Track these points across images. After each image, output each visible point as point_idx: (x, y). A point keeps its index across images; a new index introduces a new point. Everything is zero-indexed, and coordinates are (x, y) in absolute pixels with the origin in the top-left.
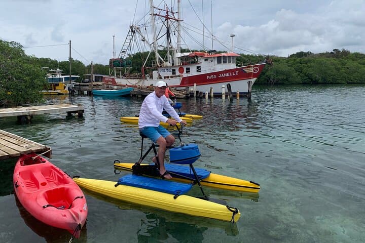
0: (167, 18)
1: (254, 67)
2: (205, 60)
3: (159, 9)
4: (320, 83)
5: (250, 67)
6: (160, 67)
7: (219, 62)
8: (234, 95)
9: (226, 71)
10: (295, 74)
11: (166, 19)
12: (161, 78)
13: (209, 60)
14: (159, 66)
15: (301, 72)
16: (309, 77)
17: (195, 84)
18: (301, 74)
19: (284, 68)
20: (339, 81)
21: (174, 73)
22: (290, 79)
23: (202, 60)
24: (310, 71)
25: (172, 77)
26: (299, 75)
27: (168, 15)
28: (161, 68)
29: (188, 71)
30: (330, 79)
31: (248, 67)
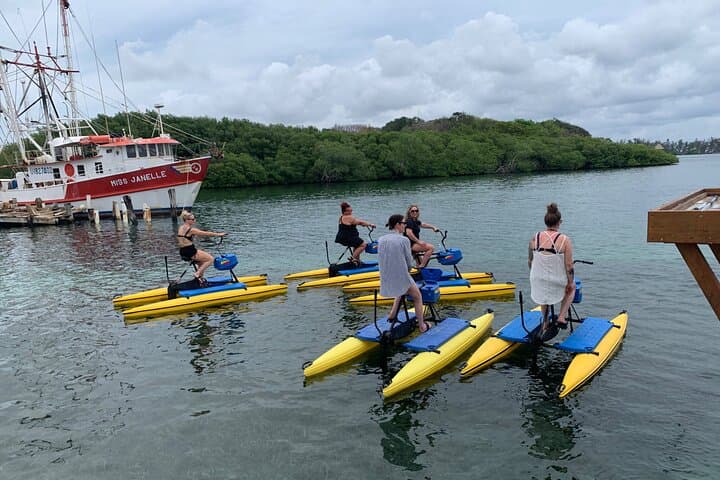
0: (39, 68)
1: (191, 162)
2: (108, 152)
3: (16, 52)
4: (405, 178)
5: (184, 163)
6: (31, 164)
7: (131, 155)
8: (140, 214)
9: (143, 172)
10: (364, 163)
11: (37, 71)
12: (30, 186)
13: (114, 151)
14: (28, 162)
15: (377, 159)
16: (389, 166)
17: (88, 197)
18: (376, 163)
19: (346, 152)
20: (436, 173)
21: (58, 176)
22: (357, 172)
23: (101, 151)
24: (391, 157)
25: (50, 184)
26: (372, 163)
27: (39, 63)
28: (33, 167)
29: (81, 170)
30: (422, 170)
31: (181, 164)
